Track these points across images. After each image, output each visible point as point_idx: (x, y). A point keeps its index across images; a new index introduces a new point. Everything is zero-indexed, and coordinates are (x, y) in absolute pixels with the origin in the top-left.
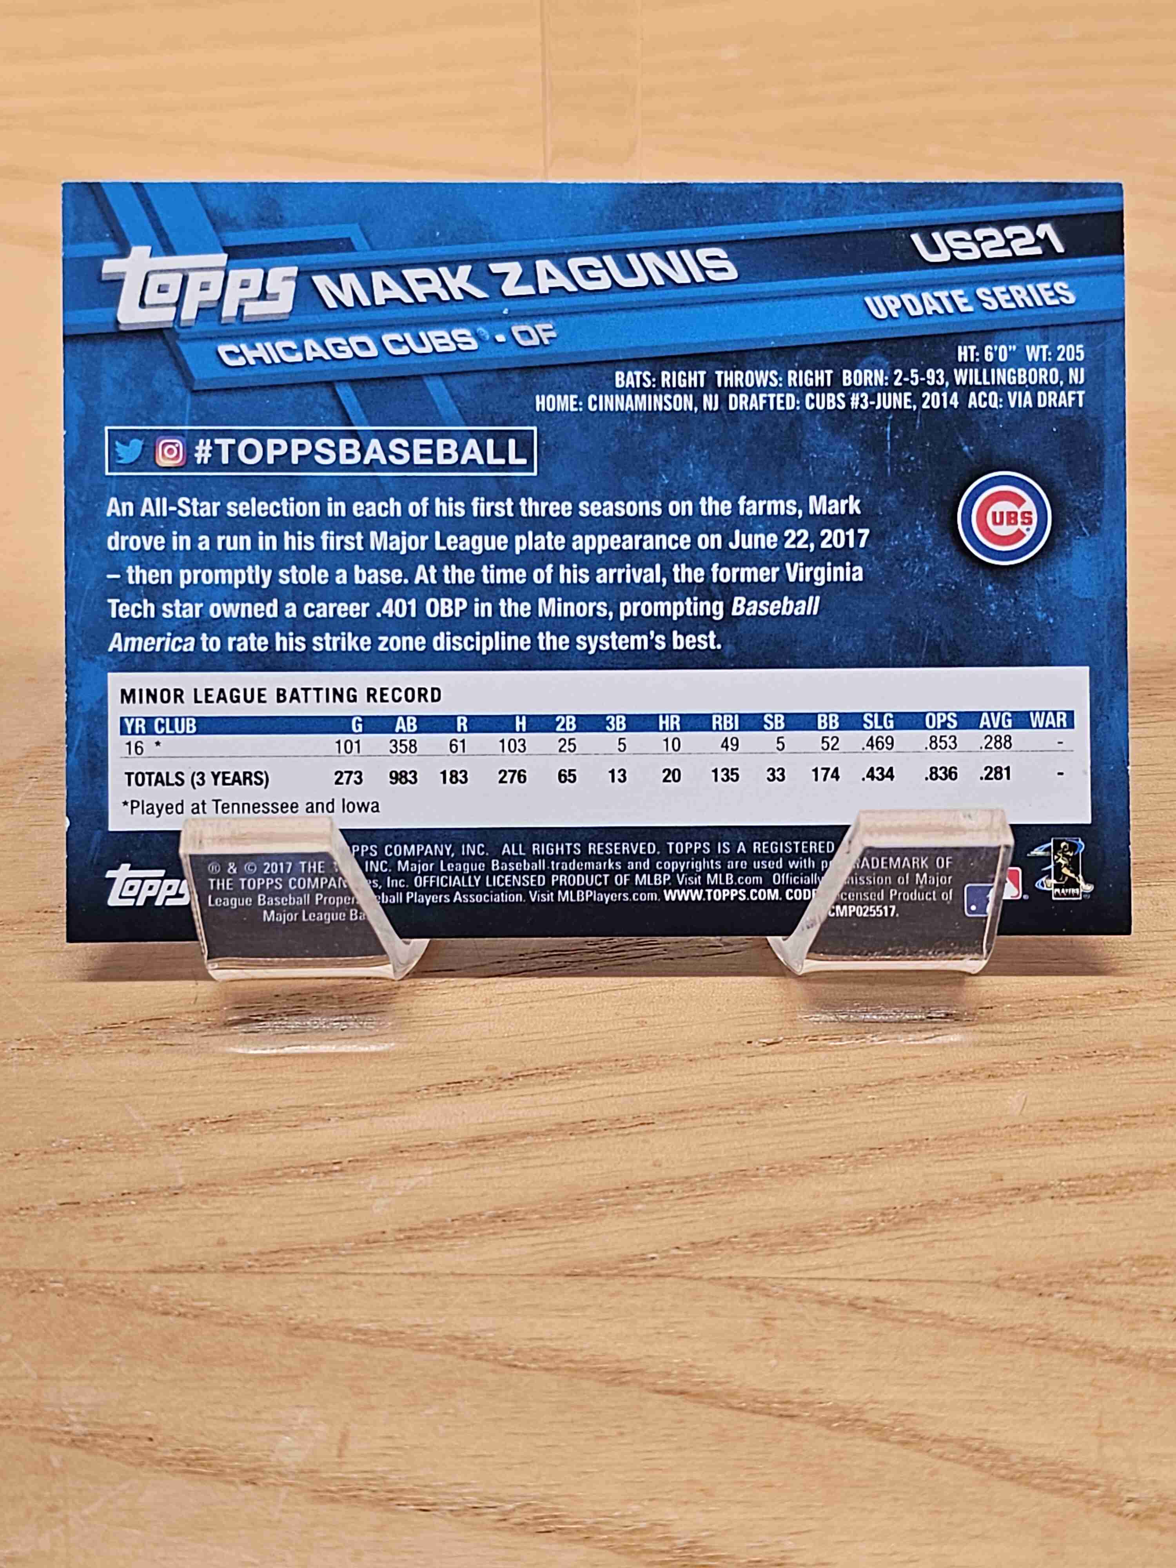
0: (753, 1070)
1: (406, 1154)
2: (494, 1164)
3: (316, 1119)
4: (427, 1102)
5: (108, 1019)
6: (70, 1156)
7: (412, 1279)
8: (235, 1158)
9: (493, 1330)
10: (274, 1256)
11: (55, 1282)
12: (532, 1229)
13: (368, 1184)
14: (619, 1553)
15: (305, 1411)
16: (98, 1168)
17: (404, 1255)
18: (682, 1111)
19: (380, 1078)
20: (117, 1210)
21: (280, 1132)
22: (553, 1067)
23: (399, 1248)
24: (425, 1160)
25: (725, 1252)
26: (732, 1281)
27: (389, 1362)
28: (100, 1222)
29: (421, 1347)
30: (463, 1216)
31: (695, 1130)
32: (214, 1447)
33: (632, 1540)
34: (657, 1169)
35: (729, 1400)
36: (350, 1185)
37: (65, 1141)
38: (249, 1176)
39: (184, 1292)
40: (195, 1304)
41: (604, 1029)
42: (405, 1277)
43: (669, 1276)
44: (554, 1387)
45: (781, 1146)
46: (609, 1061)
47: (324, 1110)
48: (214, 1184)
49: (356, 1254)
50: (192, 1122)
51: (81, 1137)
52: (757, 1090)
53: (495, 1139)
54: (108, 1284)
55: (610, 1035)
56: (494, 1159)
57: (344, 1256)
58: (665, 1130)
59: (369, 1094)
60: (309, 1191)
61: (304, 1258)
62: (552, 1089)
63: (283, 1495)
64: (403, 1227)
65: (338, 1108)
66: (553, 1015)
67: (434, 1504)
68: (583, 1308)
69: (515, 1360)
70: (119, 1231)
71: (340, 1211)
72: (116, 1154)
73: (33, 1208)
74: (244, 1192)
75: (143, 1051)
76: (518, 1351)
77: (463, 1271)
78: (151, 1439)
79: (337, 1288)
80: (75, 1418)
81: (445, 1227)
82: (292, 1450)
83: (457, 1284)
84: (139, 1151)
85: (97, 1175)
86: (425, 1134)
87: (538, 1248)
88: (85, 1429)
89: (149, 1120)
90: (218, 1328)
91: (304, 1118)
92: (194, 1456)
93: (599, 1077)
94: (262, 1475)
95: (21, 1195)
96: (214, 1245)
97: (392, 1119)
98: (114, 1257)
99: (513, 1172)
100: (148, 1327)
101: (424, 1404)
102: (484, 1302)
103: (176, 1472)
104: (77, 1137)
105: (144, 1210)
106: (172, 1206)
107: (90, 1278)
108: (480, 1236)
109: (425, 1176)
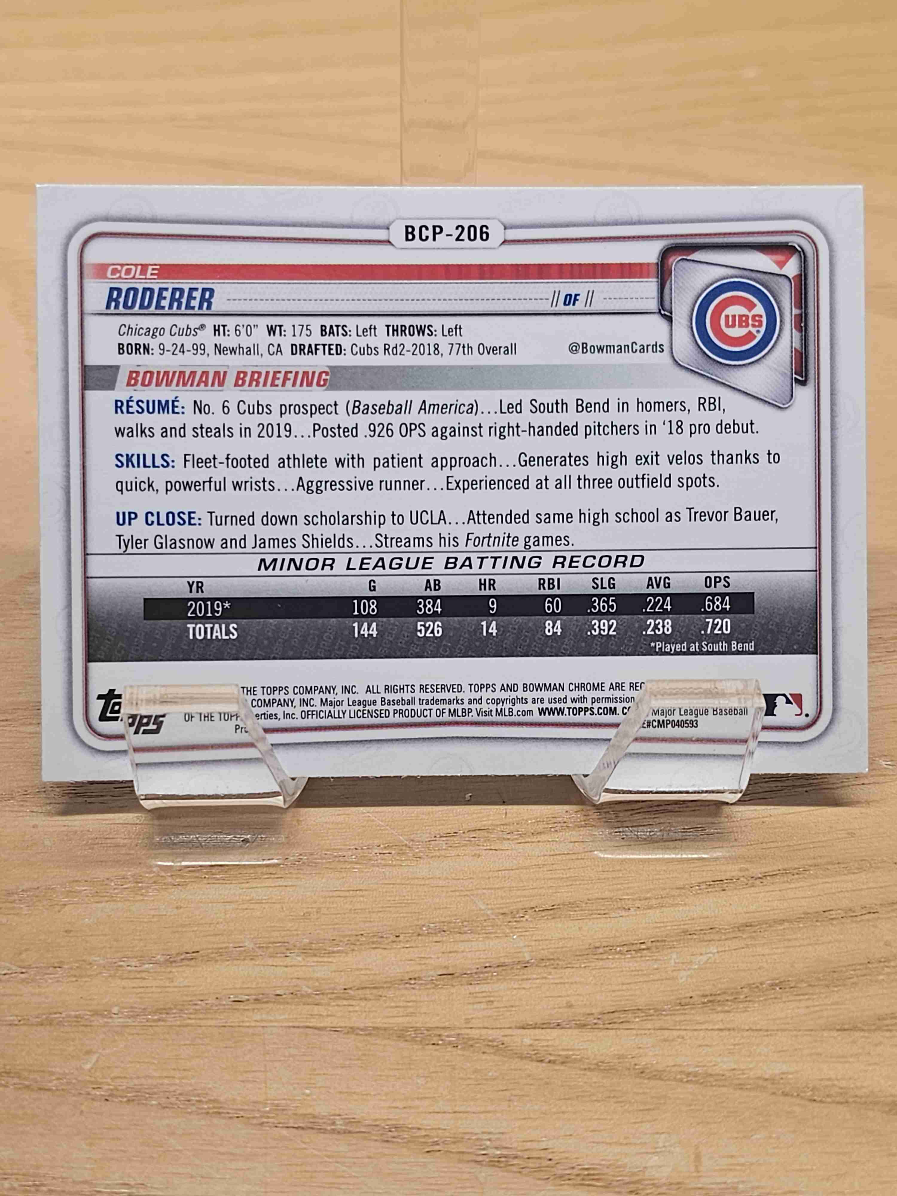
1: (695, 937)
2: (764, 944)
3: (619, 908)
4: (700, 896)
5: (444, 831)
6: (438, 938)
7: (721, 1034)
8: (564, 939)
9: (792, 1073)
10: (612, 1016)
11: (448, 1036)
12: (803, 995)
13: (671, 959)
15: (663, 1136)
16: (461, 947)
17: (711, 1016)
19: (660, 877)
20: (484, 979)
21: (594, 919)
22: (791, 868)
23: (706, 1009)
24: (710, 941)
27: (719, 1098)
28: (472, 989)
29: (741, 1087)
30: (749, 985)
32: (600, 1165)
34: (889, 948)
36: (656, 960)
37: (432, 925)
38: (578, 953)
39: (550, 1043)
40: (561, 1053)
41: (823, 839)
42: (715, 1032)
44: (848, 1116)
46: (832, 863)
47: (623, 902)
48: (553, 959)
49: (674, 1015)
50: (526, 910)
51: (443, 922)
53: (759, 925)
54: (490, 1038)
55: (829, 843)
56: (765, 941)
57: (666, 1015)
58: (889, 918)
59: (655, 889)
60: (627, 965)
61: (635, 1017)
62: (794, 886)
64: (705, 993)
65: (634, 900)
66: (782, 827)
68: (857, 1055)
69: (813, 1095)
70: (489, 997)
71: (654, 980)
72: (473, 935)
73: (419, 978)
74: (578, 966)
75: (475, 855)
76: (814, 1089)
77: (758, 1027)
78: (550, 1160)
79: (665, 1040)
80: (488, 1143)
81: (737, 993)
82: (660, 1167)
83: (756, 1037)
84: (490, 933)
85: (463, 952)
86: (705, 920)
87: (812, 1009)
88: (498, 1152)
89: (492, 909)
90: (582, 1072)
91: (610, 907)
92: (586, 1173)
93: (827, 876)
94: (641, 1187)
95: (408, 968)
96: (565, 1007)
97: (677, 909)
98: (489, 1017)
99: (779, 951)
100: (527, 1072)
101: (752, 1130)
102: (780, 1052)
103: (574, 1185)
104: (440, 922)
105: (505, 979)
106: (525, 977)
107: (475, 1033)
108: (765, 1000)
109: (714, 954)
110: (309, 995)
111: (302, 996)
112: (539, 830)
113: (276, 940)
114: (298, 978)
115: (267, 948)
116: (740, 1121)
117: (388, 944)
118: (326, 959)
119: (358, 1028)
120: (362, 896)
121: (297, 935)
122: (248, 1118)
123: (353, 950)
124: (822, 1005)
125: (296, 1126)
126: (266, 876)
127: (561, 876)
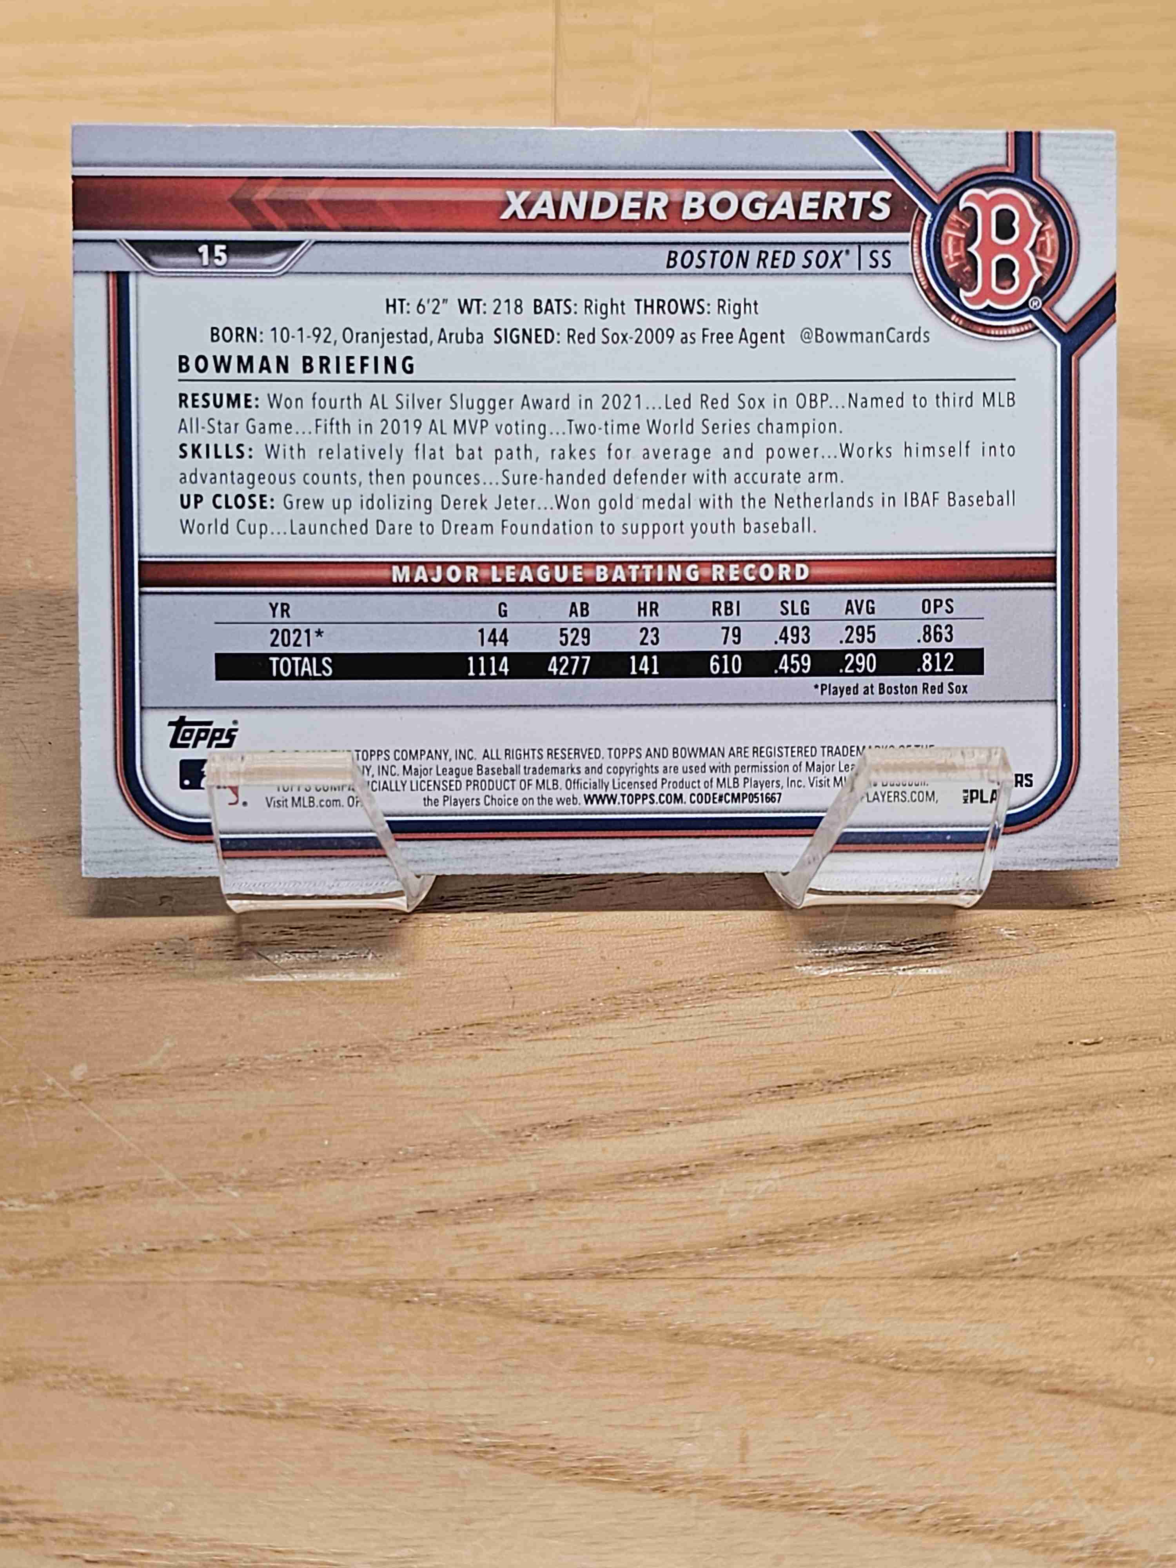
0: (1079, 1071)
1: (751, 1158)
2: (841, 1168)
3: (655, 1123)
4: (760, 1106)
5: (431, 1025)
6: (418, 1164)
7: (781, 1283)
8: (582, 1163)
9: (871, 1333)
10: (641, 1261)
11: (427, 1292)
12: (890, 1232)
13: (718, 1188)
14: (1035, 1552)
15: (701, 1416)
16: (446, 1176)
17: (769, 1261)
18: (1016, 1113)
19: (711, 1082)
20: (476, 1217)
21: (623, 1137)
22: (880, 1069)
23: (762, 1252)
24: (771, 1163)
25: (1084, 1253)
26: (1095, 1281)
27: (775, 1366)
28: (460, 1230)
29: (803, 1351)
30: (819, 1220)
31: (1033, 1132)
32: (617, 1455)
33: (1044, 1538)
34: (1003, 1171)
35: (1115, 1398)
36: (701, 1189)
37: (411, 1148)
38: (599, 1181)
39: (558, 1298)
40: (572, 1311)
41: (924, 1031)
42: (774, 1282)
43: (1032, 1277)
44: (942, 1389)
45: (1120, 1147)
46: (935, 1063)
47: (661, 1115)
48: (567, 1190)
49: (721, 1259)
50: (534, 1128)
51: (426, 1144)
52: (1087, 1090)
53: (835, 1142)
54: (481, 1293)
55: (930, 1037)
56: (842, 1163)
57: (710, 1260)
58: (1004, 1132)
59: (703, 1098)
60: (662, 1196)
61: (670, 1264)
62: (882, 1092)
63: (694, 1503)
64: (764, 1231)
65: (675, 1112)
66: (870, 1017)
67: (843, 1508)
68: (956, 1310)
69: (897, 1362)
70: (482, 1239)
71: (697, 1215)
72: (464, 1160)
73: (392, 1217)
74: (598, 1197)
75: (471, 1057)
76: (897, 1355)
77: (830, 1274)
78: (553, 1449)
79: (708, 1293)
80: (473, 1429)
81: (803, 1231)
82: (695, 1456)
83: (826, 1287)
84: (487, 1158)
85: (450, 1182)
86: (767, 1137)
87: (901, 1251)
88: (487, 1440)
89: (490, 1126)
90: (598, 1335)
91: (643, 1122)
92: (599, 1465)
93: (928, 1079)
94: (670, 1483)
95: (377, 1204)
96: (579, 1251)
97: (730, 1122)
98: (482, 1265)
99: (861, 1175)
100: (528, 1335)
101: (816, 1408)
102: (856, 1306)
103: (583, 1481)
104: (422, 1144)
105: (502, 1217)
106: (530, 1213)
107: (461, 1287)
108: (841, 1239)
109: (774, 1180)
110: (246, 1241)
111: (237, 1241)
112: (556, 1024)
113: (205, 1171)
114: (232, 1220)
115: (193, 1181)
116: (802, 1395)
117: (353, 1173)
118: (269, 1194)
119: (310, 1284)
120: (322, 1112)
121: (233, 1163)
122: (161, 1401)
123: (306, 1182)
124: (914, 1245)
125: (224, 1409)
126: (195, 1088)
127: (581, 1082)
